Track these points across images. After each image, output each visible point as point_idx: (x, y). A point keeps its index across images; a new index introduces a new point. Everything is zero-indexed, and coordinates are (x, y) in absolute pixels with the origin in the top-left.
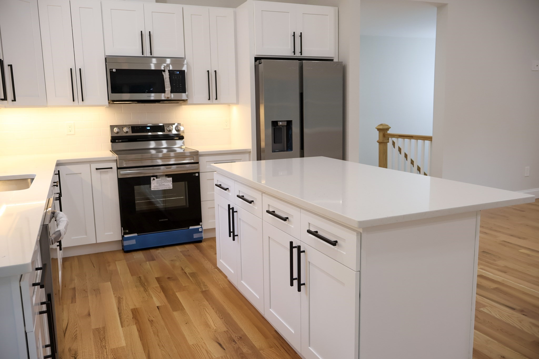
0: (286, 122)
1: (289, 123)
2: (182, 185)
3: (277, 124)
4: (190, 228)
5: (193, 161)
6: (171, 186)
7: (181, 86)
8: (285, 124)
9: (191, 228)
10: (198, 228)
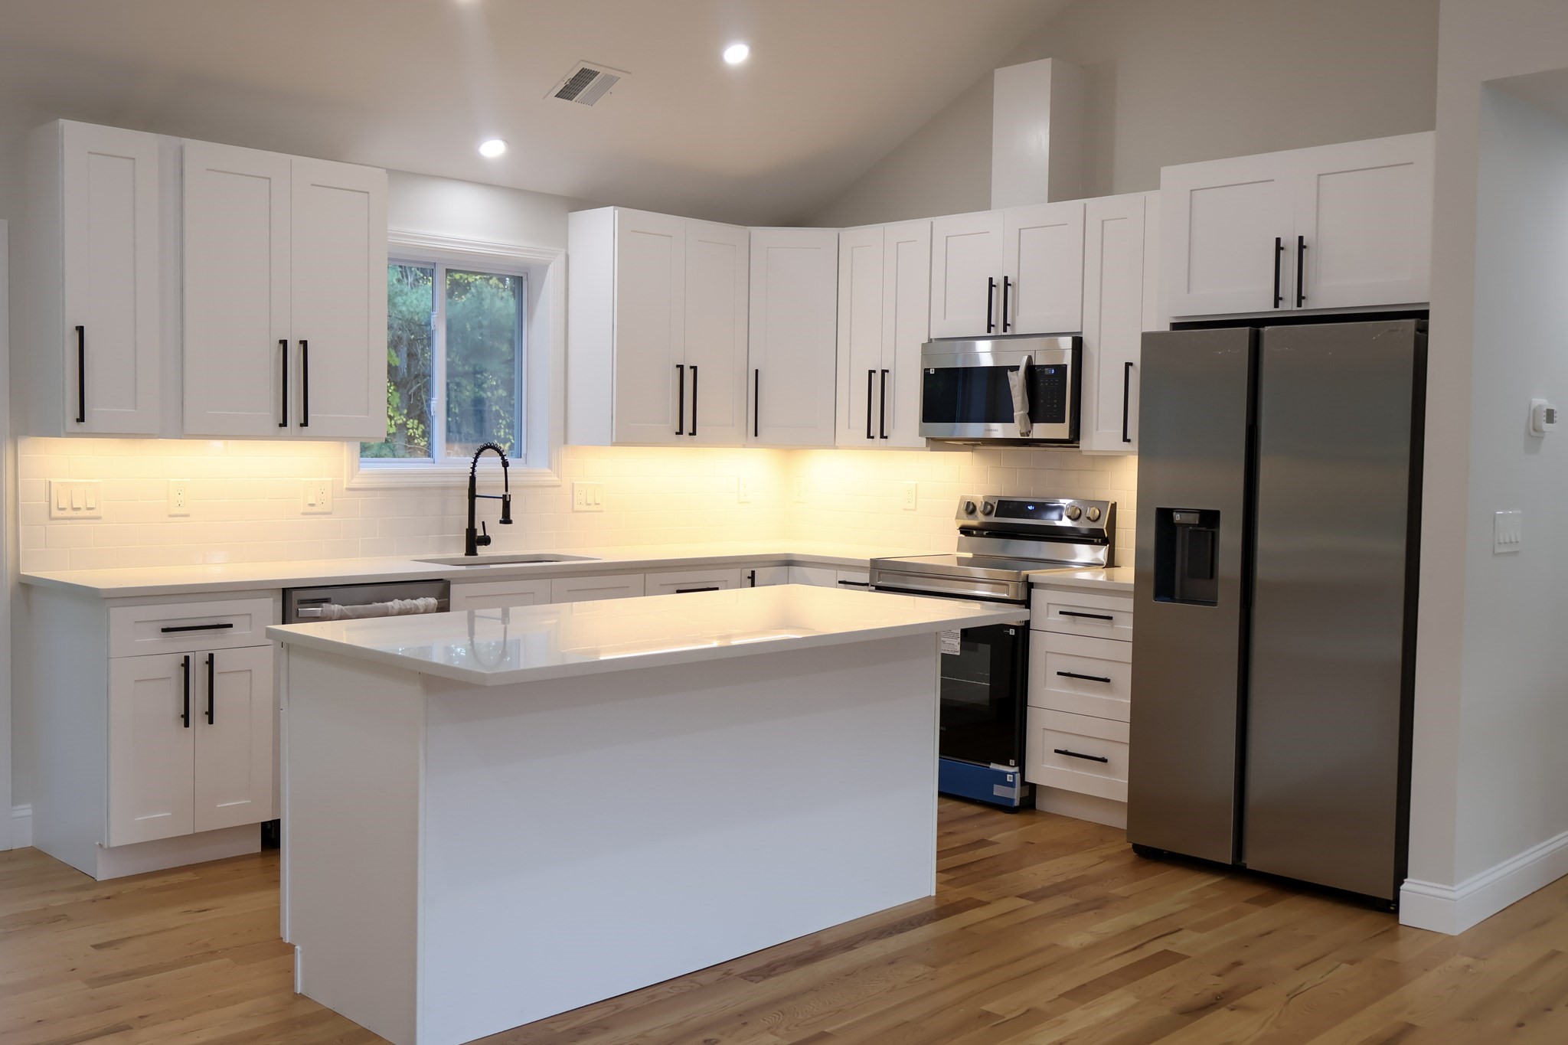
0: (1198, 515)
1: (1210, 519)
2: (985, 649)
3: (1172, 518)
4: (991, 767)
5: (1006, 595)
6: (958, 648)
7: (1055, 406)
8: (1194, 519)
9: (993, 766)
10: (1006, 773)
